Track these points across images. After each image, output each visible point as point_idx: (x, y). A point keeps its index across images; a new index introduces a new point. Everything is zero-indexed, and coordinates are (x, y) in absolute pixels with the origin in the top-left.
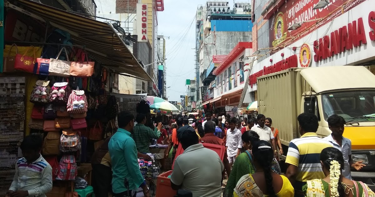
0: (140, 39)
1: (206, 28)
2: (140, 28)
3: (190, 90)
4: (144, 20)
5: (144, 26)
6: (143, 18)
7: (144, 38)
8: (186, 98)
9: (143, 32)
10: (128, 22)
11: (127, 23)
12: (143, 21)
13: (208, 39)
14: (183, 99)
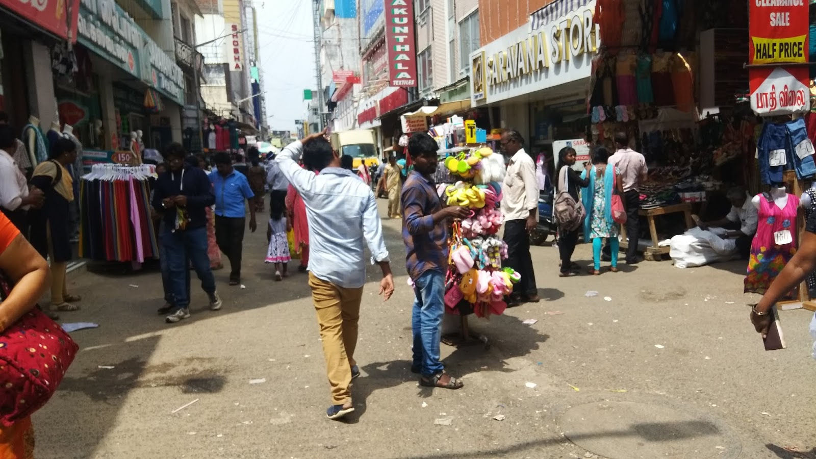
0: (232, 68)
1: (327, 10)
2: (232, 55)
3: (311, 112)
4: (236, 43)
5: (236, 51)
6: (234, 42)
7: (237, 66)
8: (305, 126)
9: (235, 59)
10: (216, 46)
11: (214, 48)
12: (234, 45)
13: (330, 32)
14: (300, 126)
